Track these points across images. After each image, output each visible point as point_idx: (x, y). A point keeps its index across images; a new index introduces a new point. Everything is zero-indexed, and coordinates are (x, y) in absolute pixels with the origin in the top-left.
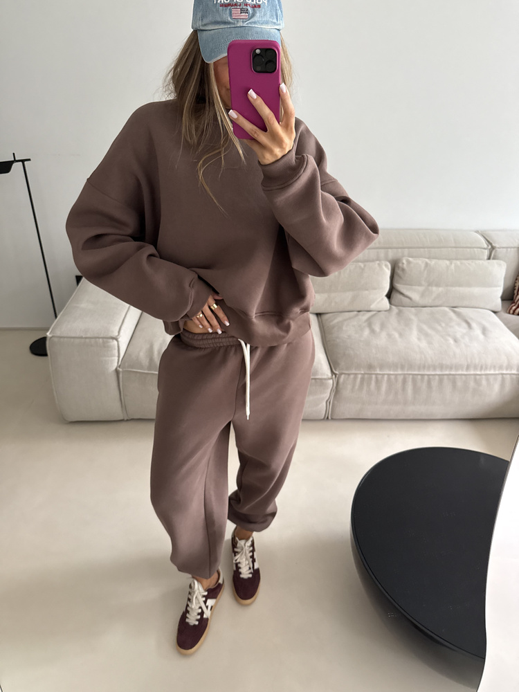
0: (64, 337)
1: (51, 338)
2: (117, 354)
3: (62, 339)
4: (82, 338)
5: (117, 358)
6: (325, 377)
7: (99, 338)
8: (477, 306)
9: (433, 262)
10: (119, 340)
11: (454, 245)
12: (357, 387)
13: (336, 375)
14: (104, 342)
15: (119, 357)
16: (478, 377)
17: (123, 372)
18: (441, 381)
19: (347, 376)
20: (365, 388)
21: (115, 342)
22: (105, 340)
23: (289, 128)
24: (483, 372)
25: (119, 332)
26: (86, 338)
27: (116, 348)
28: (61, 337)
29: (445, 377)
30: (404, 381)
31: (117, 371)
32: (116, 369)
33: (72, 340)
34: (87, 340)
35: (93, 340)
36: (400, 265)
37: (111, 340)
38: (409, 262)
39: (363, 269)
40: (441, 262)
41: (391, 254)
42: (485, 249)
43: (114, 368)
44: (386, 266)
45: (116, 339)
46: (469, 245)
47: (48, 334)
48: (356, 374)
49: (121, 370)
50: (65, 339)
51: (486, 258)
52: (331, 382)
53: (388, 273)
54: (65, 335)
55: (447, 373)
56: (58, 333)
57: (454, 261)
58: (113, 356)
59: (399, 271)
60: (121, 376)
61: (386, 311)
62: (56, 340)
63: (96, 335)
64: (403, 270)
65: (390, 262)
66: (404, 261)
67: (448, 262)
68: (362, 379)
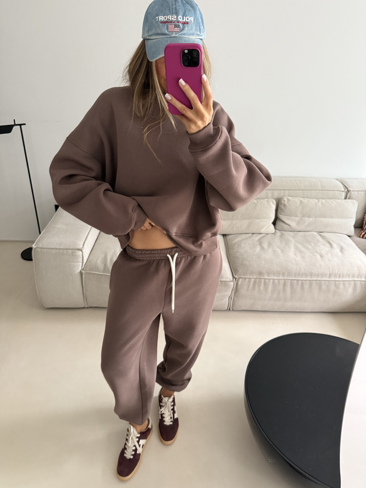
0: (45, 249)
1: (35, 248)
2: (81, 261)
3: (43, 250)
4: (57, 249)
5: (81, 264)
6: (228, 280)
7: (69, 249)
8: (337, 231)
9: (305, 201)
10: (83, 251)
11: (321, 189)
12: (250, 288)
13: (236, 279)
14: (72, 252)
15: (83, 263)
16: (337, 282)
17: (86, 273)
18: (311, 285)
19: (243, 280)
20: (257, 288)
21: (80, 252)
22: (73, 250)
23: (209, 106)
24: (341, 279)
25: (83, 245)
26: (60, 249)
27: (81, 256)
28: (42, 248)
29: (314, 282)
30: (285, 285)
31: (81, 273)
32: (81, 271)
33: (50, 250)
34: (61, 251)
35: (65, 251)
36: (283, 202)
37: (78, 251)
38: (289, 200)
39: (256, 204)
40: (311, 200)
41: (276, 194)
42: (343, 191)
43: (79, 271)
44: (272, 202)
45: (81, 251)
46: (332, 189)
47: (33, 245)
48: (250, 278)
49: (84, 272)
50: (46, 250)
51: (343, 198)
52: (232, 283)
53: (274, 207)
54: (45, 247)
55: (315, 279)
56: (40, 245)
57: (321, 200)
58: (78, 262)
59: (282, 207)
60: (84, 276)
61: (272, 234)
62: (39, 250)
63: (67, 247)
64: (285, 205)
65: (275, 199)
66: (285, 199)
67: (316, 200)
68: (255, 282)
